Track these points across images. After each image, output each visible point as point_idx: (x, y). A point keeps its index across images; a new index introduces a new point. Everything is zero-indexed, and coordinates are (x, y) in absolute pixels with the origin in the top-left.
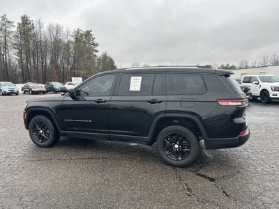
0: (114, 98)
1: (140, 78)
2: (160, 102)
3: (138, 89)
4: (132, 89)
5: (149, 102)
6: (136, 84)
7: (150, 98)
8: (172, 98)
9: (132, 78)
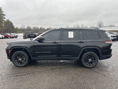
0: (62, 41)
1: (73, 32)
2: (84, 42)
3: (72, 37)
4: (69, 37)
5: (79, 42)
6: (71, 35)
7: (79, 41)
8: (88, 40)
9: (69, 32)
